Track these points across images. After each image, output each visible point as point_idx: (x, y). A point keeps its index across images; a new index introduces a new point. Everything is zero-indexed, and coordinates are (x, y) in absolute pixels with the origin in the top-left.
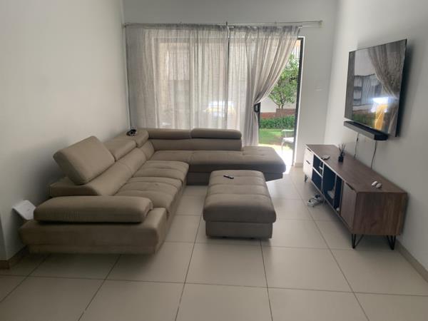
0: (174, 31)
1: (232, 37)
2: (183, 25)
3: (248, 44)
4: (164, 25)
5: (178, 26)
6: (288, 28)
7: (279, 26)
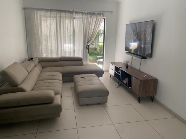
0: (49, 13)
1: (76, 16)
2: (53, 10)
3: (83, 20)
4: (44, 9)
5: (51, 10)
6: (100, 14)
7: (96, 13)
